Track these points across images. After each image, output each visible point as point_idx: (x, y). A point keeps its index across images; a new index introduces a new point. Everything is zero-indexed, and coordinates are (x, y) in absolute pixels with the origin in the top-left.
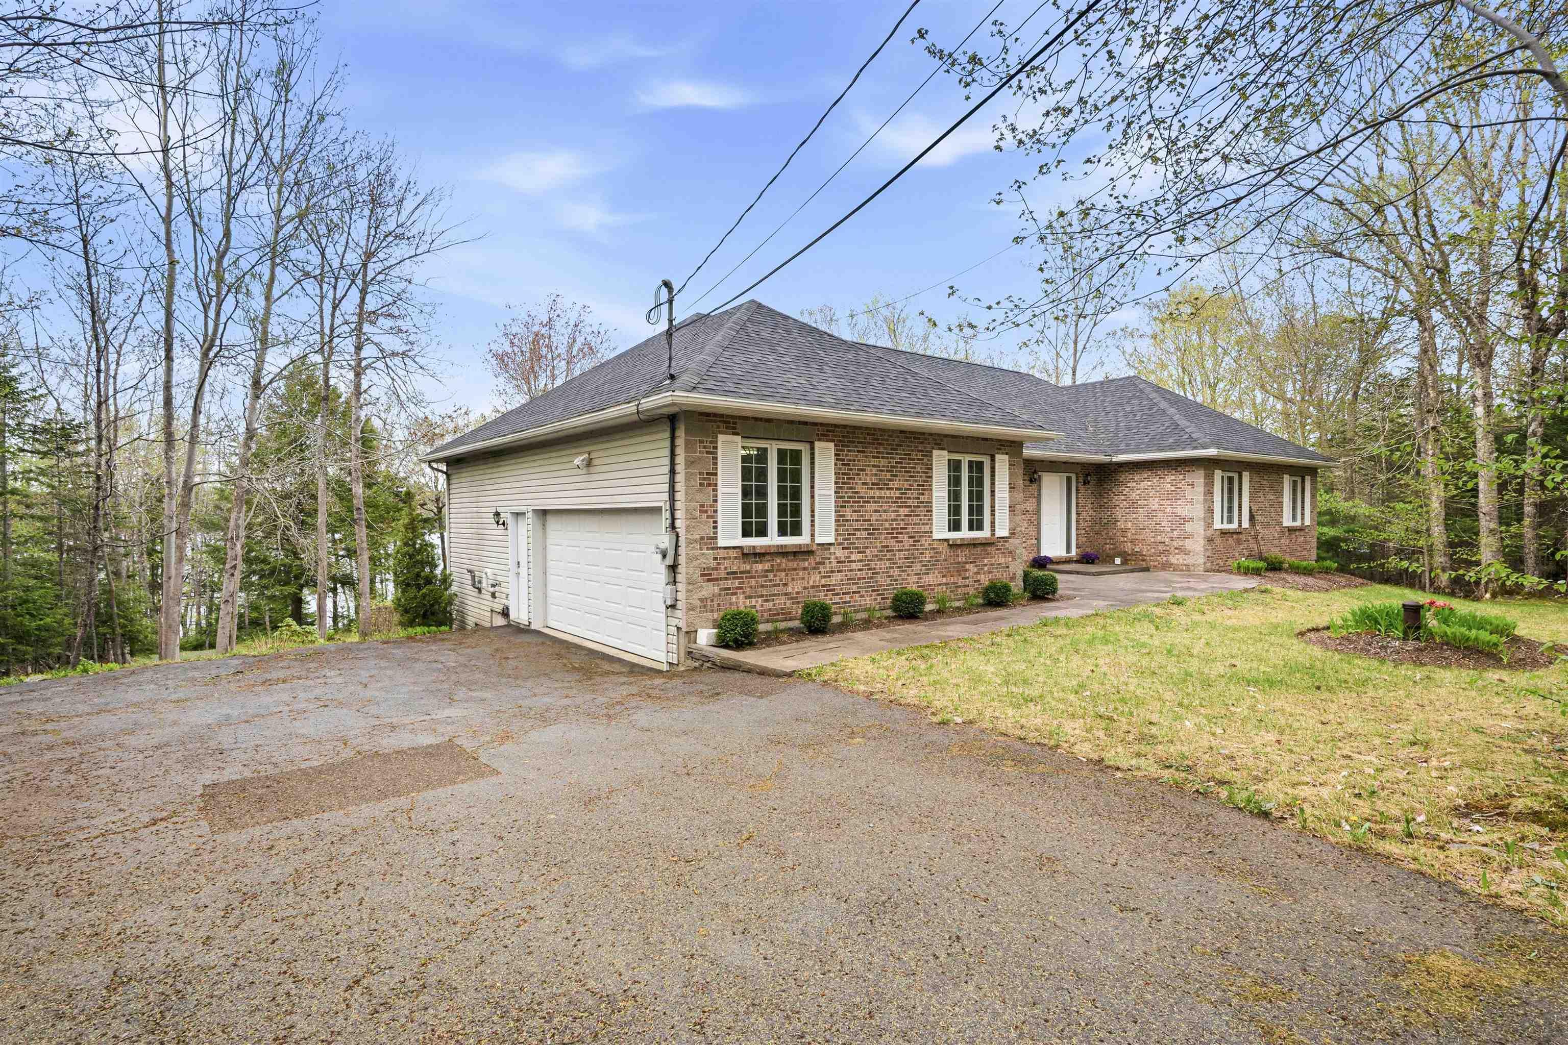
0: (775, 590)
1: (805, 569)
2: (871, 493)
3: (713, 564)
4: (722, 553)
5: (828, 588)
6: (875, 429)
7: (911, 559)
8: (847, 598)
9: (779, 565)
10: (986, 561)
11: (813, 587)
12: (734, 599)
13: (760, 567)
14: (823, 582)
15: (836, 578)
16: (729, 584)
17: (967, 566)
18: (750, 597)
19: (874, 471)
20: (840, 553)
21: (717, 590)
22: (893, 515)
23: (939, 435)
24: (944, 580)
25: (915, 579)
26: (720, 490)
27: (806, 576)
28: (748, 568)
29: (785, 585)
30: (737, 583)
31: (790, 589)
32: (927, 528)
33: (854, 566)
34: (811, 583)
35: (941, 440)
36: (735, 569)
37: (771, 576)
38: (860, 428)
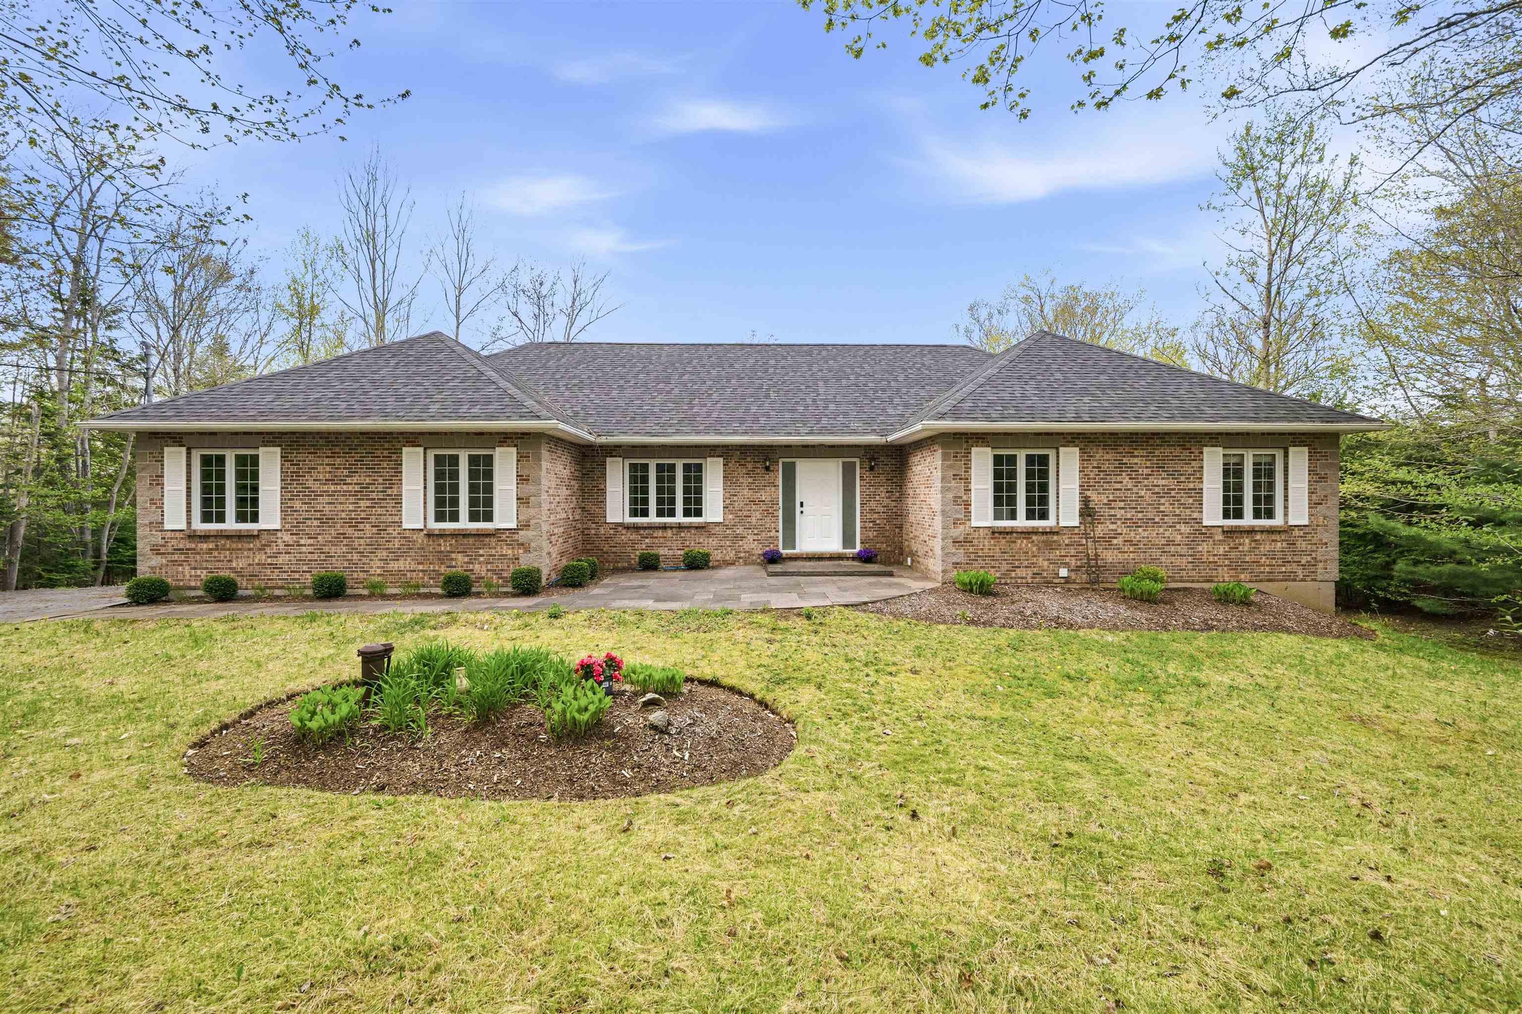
0: (220, 565)
1: (250, 549)
2: (326, 488)
3: (162, 542)
4: (169, 534)
5: (274, 566)
6: (329, 433)
7: (375, 547)
8: (297, 576)
9: (224, 545)
10: (481, 552)
11: (258, 564)
12: (180, 569)
13: (205, 546)
14: (269, 561)
15: (281, 560)
16: (175, 557)
17: (453, 556)
18: (195, 568)
19: (328, 469)
20: (287, 538)
21: (164, 561)
22: (351, 507)
23: (412, 433)
24: (421, 567)
25: (379, 564)
26: (166, 488)
27: (251, 555)
28: (193, 546)
29: (230, 561)
30: (183, 557)
31: (234, 564)
32: (397, 519)
33: (304, 549)
34: (257, 561)
35: (413, 438)
36: (181, 546)
37: (216, 553)
38: (310, 433)
